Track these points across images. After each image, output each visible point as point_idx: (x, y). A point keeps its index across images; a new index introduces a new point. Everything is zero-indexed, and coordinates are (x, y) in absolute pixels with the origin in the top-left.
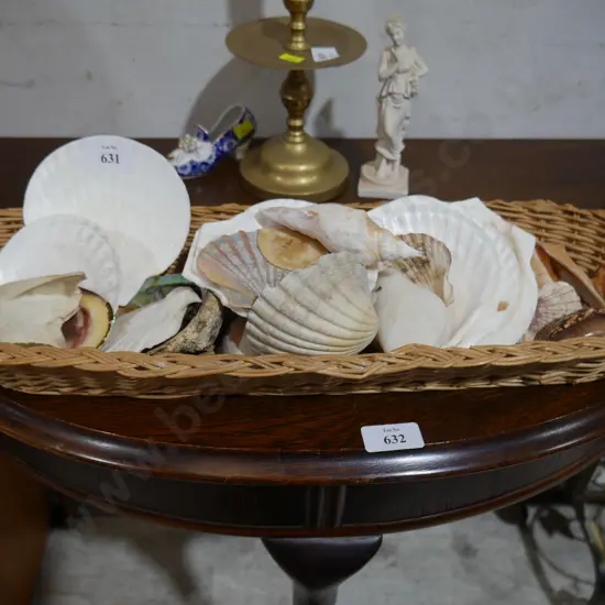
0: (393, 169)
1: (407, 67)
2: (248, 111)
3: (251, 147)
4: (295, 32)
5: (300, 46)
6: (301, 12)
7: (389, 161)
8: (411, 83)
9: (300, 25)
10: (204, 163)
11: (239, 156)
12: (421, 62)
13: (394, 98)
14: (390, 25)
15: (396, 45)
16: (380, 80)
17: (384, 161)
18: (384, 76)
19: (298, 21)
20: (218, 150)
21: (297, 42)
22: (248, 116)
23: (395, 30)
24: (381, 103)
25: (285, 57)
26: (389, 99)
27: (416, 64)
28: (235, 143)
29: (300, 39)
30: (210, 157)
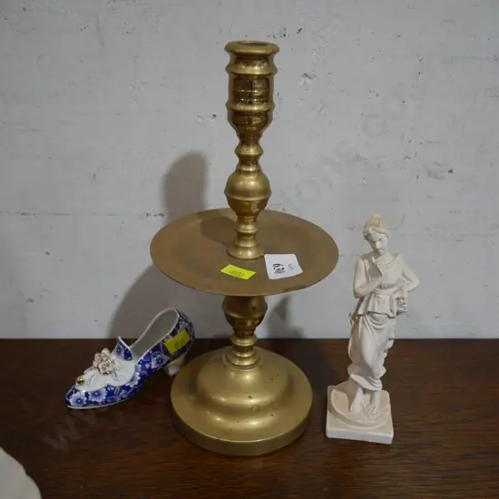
0: (372, 400)
1: (392, 280)
2: (183, 318)
3: (187, 360)
4: (242, 236)
5: (250, 254)
6: (249, 214)
7: (365, 391)
8: (398, 299)
9: (250, 229)
10: (124, 387)
11: (172, 372)
12: (409, 273)
13: (374, 318)
14: (371, 230)
15: (376, 253)
16: (356, 295)
17: (360, 392)
18: (362, 292)
19: (247, 224)
20: (143, 368)
21: (246, 249)
22: (183, 324)
23: (376, 236)
24: (357, 322)
25: (229, 270)
26: (368, 318)
27: (404, 275)
28: (166, 358)
29: (250, 245)
30: (132, 380)
